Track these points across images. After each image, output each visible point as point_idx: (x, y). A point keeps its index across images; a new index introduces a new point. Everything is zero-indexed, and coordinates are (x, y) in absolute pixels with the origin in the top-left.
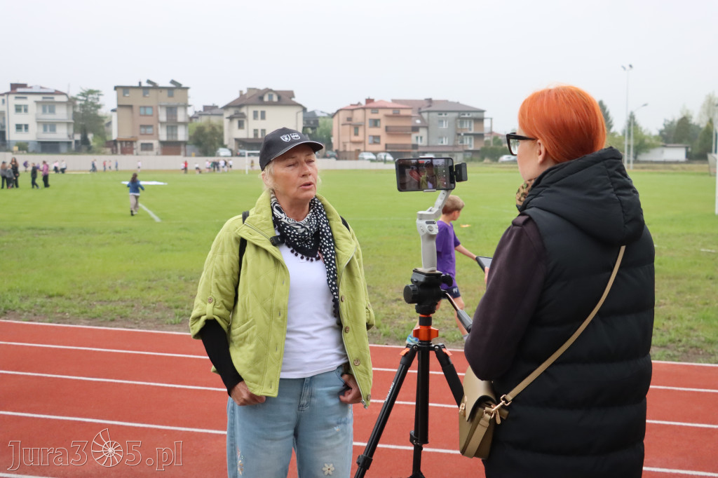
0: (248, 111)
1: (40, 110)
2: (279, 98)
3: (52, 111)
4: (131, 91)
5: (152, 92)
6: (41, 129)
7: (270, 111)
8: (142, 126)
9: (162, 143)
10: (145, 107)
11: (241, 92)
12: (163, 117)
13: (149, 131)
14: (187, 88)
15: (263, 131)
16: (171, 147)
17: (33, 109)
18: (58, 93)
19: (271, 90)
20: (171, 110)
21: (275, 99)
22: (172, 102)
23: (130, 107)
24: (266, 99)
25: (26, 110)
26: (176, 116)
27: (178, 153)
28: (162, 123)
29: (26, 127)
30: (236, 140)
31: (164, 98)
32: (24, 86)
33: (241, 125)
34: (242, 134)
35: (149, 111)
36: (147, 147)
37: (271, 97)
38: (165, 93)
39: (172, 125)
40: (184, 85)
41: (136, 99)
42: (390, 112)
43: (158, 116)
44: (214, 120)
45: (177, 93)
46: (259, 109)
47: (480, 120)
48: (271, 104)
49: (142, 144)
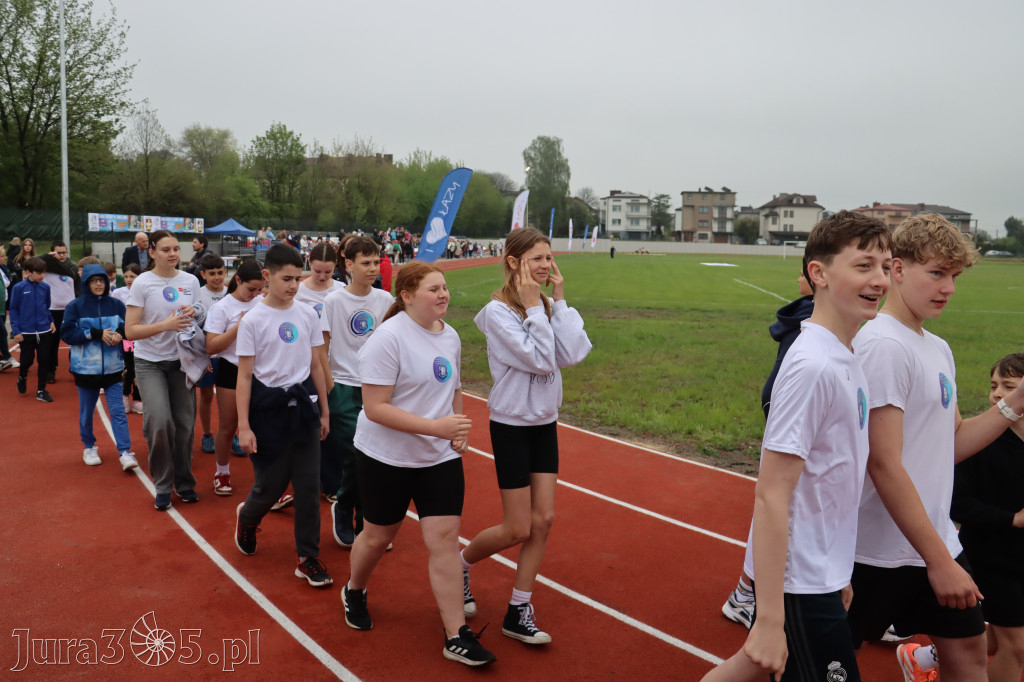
0: (781, 211)
1: (630, 209)
2: (805, 201)
3: (638, 210)
4: (694, 195)
5: (709, 196)
6: (629, 222)
7: (797, 211)
8: (700, 221)
9: (714, 234)
10: (703, 207)
11: (774, 196)
12: (716, 214)
13: (706, 224)
14: (734, 193)
15: (792, 226)
16: (721, 237)
17: (625, 208)
18: (642, 197)
19: (799, 195)
20: (722, 209)
21: (802, 202)
22: (723, 203)
23: (693, 207)
24: (795, 201)
25: (620, 209)
26: (726, 213)
27: (725, 241)
28: (715, 219)
29: (619, 221)
30: (771, 233)
31: (717, 201)
32: (619, 192)
33: (774, 222)
34: (774, 228)
35: (706, 210)
36: (703, 237)
37: (798, 200)
38: (719, 196)
39: (722, 220)
40: (733, 191)
41: (696, 201)
42: (893, 213)
43: (712, 213)
44: (752, 217)
45: (728, 196)
46: (789, 209)
47: (967, 222)
48: (798, 205)
49: (700, 234)
